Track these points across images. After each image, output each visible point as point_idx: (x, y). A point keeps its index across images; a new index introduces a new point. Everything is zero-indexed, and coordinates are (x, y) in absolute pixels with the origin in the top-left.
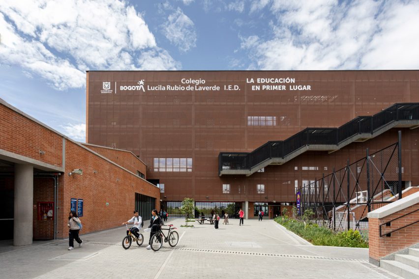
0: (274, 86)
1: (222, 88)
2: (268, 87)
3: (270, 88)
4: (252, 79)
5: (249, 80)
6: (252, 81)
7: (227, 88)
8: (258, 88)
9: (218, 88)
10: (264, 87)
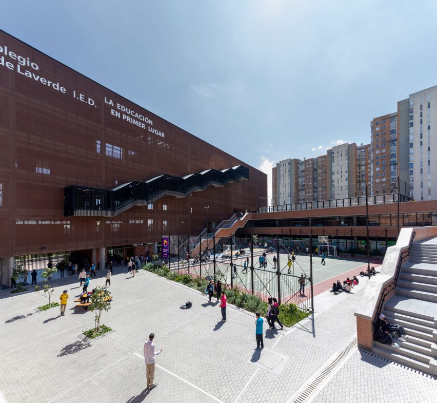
0: (134, 120)
1: (70, 92)
2: (129, 119)
3: (131, 120)
4: (111, 101)
5: (108, 101)
6: (111, 103)
7: (78, 95)
8: (118, 115)
9: (63, 90)
10: (124, 117)
